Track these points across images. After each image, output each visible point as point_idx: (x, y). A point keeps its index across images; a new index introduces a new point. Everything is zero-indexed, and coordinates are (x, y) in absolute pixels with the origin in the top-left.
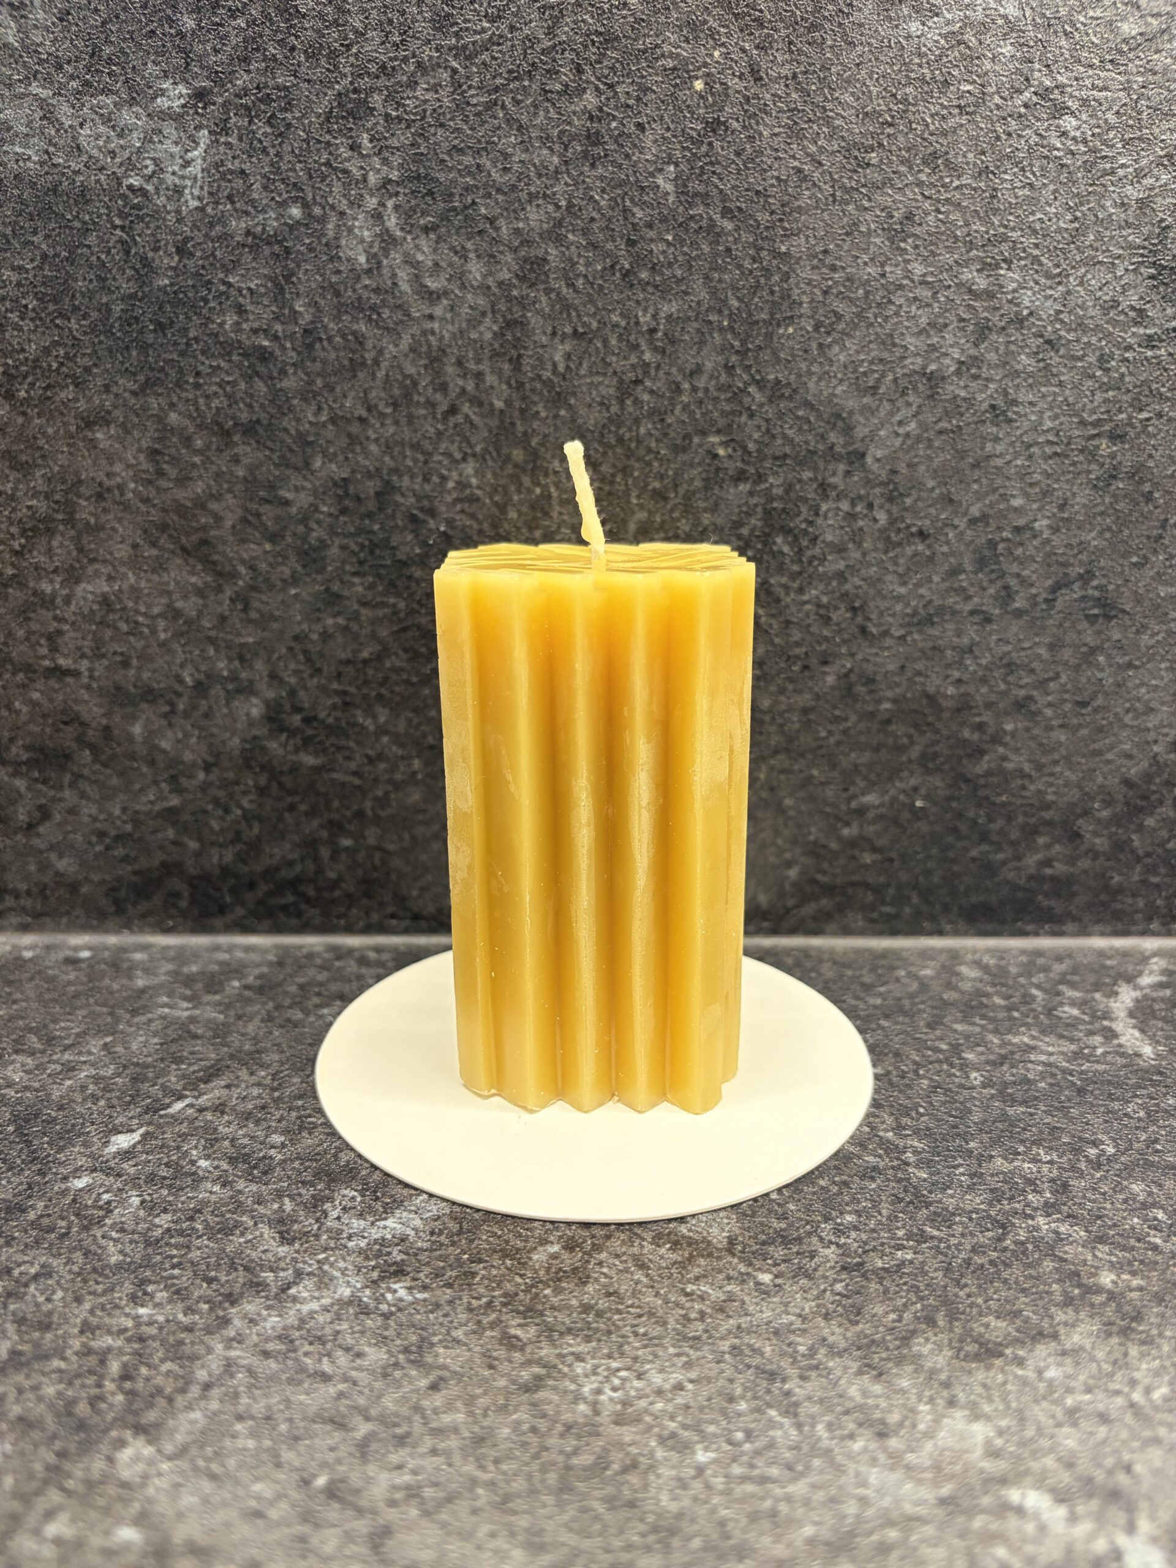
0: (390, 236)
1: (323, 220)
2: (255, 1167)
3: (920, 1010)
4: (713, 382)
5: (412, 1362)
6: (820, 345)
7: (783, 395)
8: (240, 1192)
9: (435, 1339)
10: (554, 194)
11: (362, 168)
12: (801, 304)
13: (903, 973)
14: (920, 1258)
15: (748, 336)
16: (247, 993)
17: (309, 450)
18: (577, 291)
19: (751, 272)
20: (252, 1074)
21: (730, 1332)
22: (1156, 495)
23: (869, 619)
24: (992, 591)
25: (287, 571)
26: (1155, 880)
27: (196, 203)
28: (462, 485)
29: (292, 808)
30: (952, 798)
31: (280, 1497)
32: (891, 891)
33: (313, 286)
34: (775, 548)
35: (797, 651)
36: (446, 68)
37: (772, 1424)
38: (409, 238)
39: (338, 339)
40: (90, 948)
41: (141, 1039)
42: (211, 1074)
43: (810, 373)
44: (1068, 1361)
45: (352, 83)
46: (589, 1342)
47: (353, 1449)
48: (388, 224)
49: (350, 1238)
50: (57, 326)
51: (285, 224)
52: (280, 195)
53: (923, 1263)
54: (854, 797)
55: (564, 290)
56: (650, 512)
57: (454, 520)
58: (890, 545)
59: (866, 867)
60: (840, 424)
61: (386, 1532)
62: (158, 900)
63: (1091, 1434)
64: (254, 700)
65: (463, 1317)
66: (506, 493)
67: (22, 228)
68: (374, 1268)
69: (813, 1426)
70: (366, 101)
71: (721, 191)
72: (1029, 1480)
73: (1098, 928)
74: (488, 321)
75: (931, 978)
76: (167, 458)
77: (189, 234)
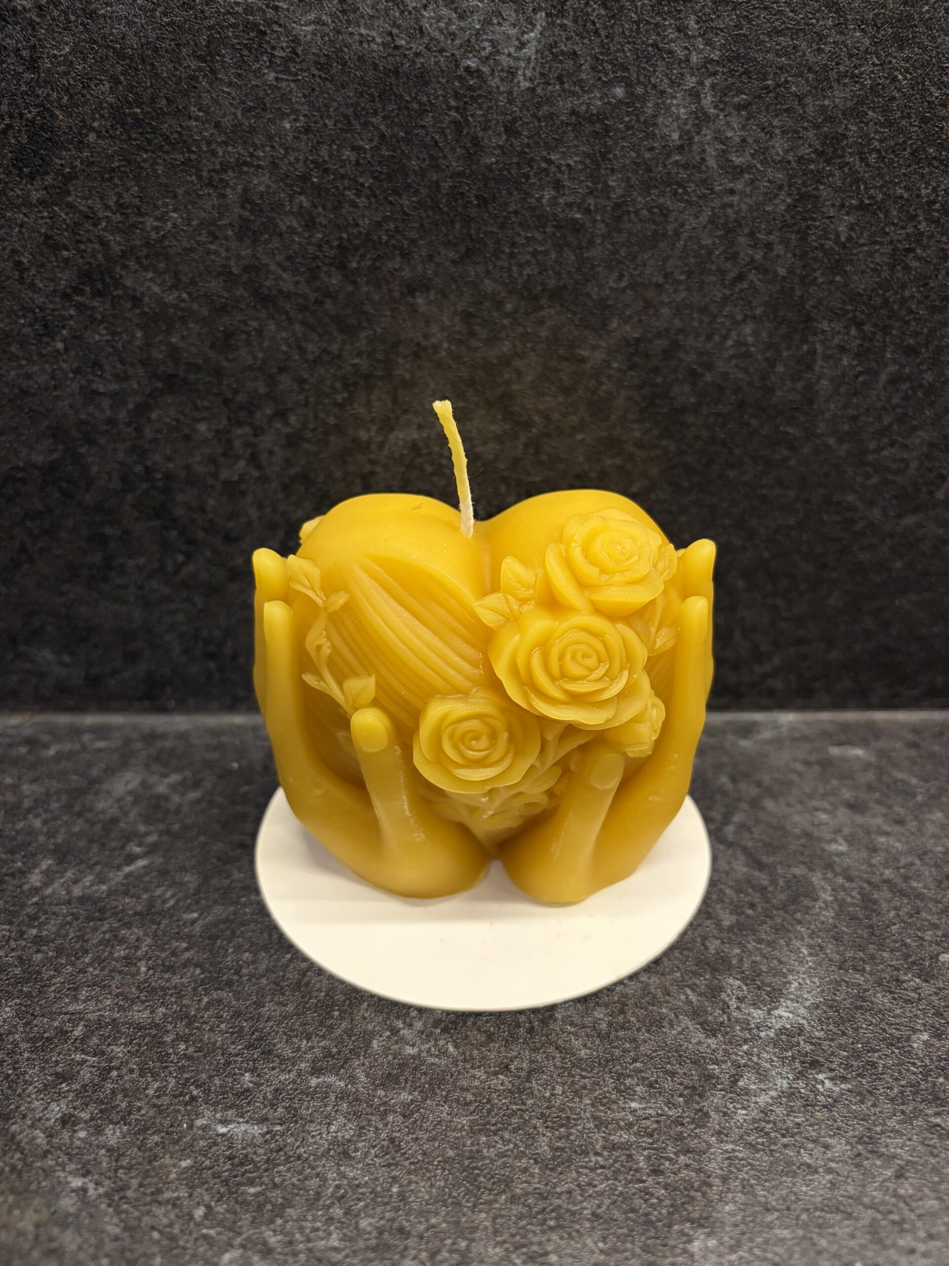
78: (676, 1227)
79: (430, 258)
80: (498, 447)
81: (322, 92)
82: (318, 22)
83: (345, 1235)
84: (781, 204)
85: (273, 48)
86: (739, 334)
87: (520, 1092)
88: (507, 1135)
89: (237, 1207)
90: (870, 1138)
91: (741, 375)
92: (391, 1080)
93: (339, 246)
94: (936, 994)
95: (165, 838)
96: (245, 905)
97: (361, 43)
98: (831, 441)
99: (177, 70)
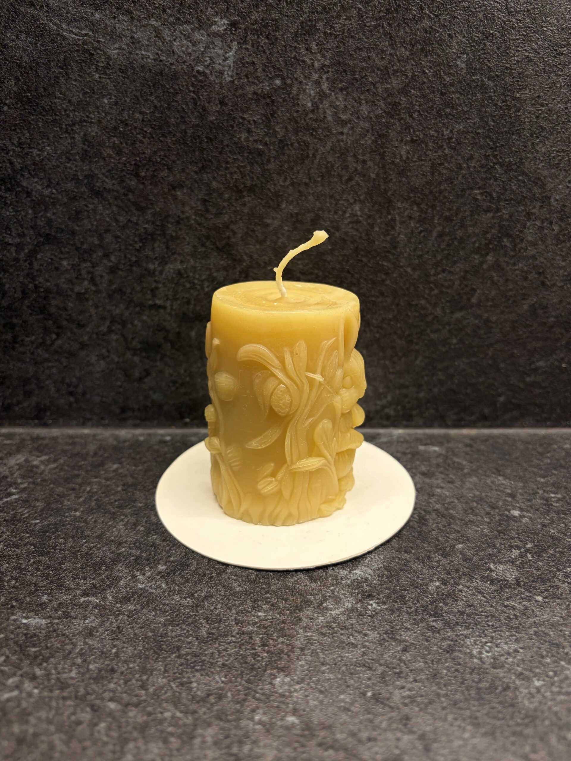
0: (324, 93)
1: (291, 86)
4: (478, 163)
5: (391, 638)
7: (512, 169)
9: (398, 627)
10: (406, 70)
11: (312, 59)
12: (525, 123)
13: (556, 447)
15: (497, 139)
17: (280, 199)
18: (414, 119)
19: (501, 107)
21: (531, 625)
23: (546, 278)
25: (266, 258)
27: (230, 79)
28: (353, 215)
31: (353, 701)
32: (547, 407)
33: (285, 118)
34: (503, 244)
35: (510, 293)
36: (355, 8)
37: (563, 668)
38: (333, 94)
39: (296, 144)
40: (170, 435)
43: (526, 158)
45: (309, 17)
46: (469, 629)
47: (378, 679)
48: (323, 87)
49: (342, 579)
50: (161, 141)
51: (273, 88)
52: (271, 73)
54: (534, 362)
56: (444, 227)
57: (348, 232)
58: (559, 242)
59: (536, 395)
60: (539, 183)
61: (407, 718)
65: (407, 617)
66: (374, 219)
67: (145, 92)
68: (358, 594)
70: (315, 26)
71: (489, 67)
74: (369, 135)
76: (211, 204)
77: (226, 94)
78: (269, 671)
79: (183, 170)
80: (225, 273)
81: (123, 84)
82: (120, 48)
83: (79, 671)
84: (369, 140)
85: (98, 62)
86: (353, 210)
87: (197, 606)
88: (184, 627)
89: (23, 657)
90: (392, 631)
91: (355, 233)
92: (126, 600)
93: (135, 164)
94: (449, 563)
95: (31, 485)
96: (67, 517)
97: (142, 59)
98: (409, 270)
99: (48, 73)
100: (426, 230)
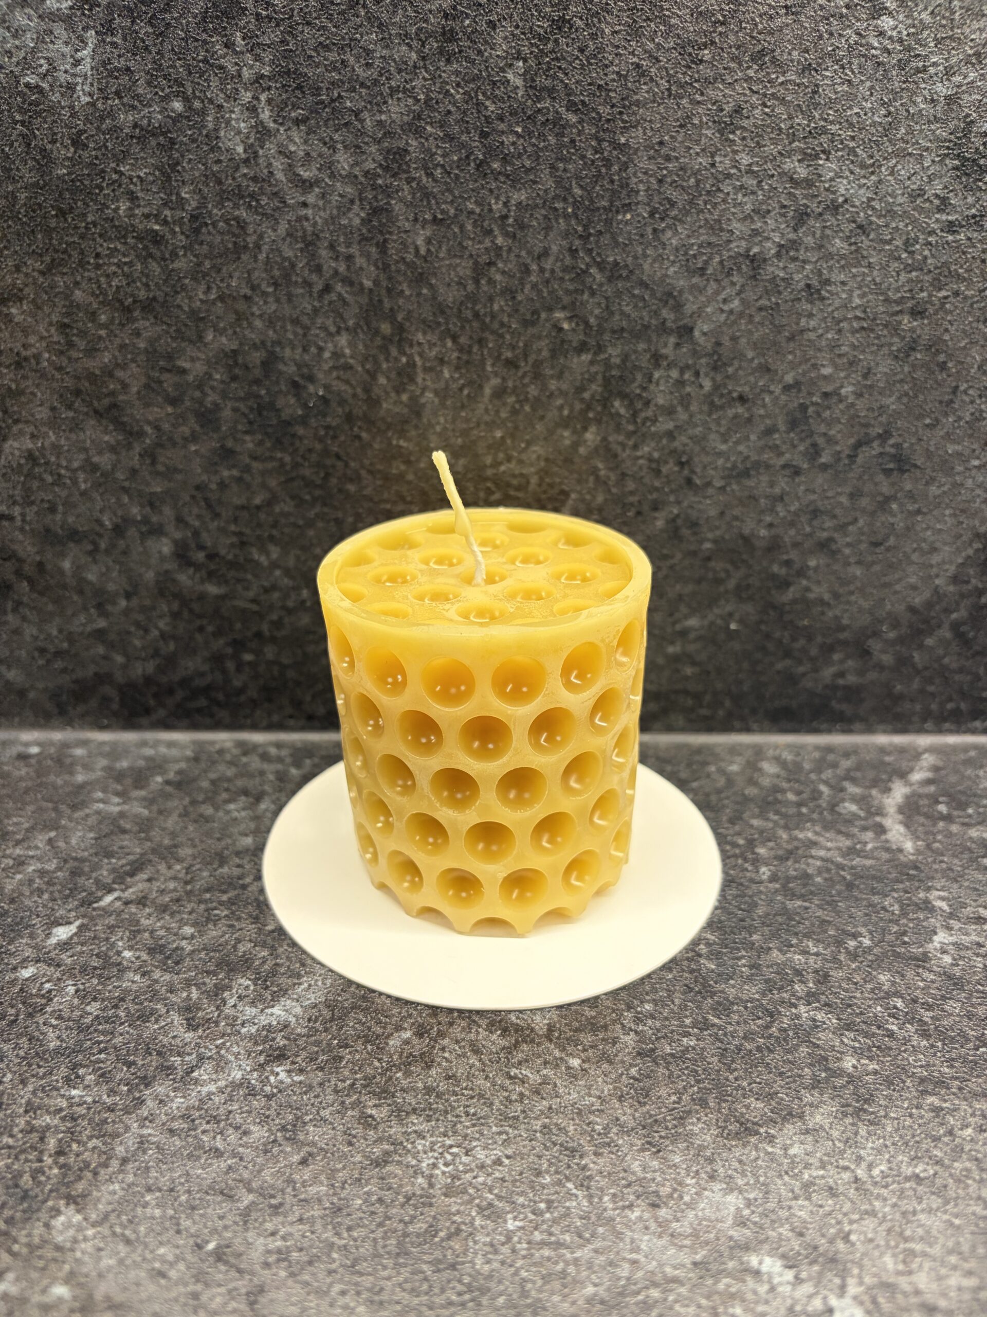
0: (265, 128)
1: (203, 113)
2: (168, 958)
3: (724, 806)
4: (559, 264)
5: (288, 1139)
6: (655, 230)
7: (621, 275)
8: (156, 981)
9: (307, 1118)
10: (413, 88)
11: (237, 64)
12: (638, 192)
13: (713, 768)
14: (702, 1044)
15: (590, 221)
16: (169, 789)
17: (201, 325)
18: (435, 181)
19: (593, 162)
20: (169, 868)
21: (542, 1112)
22: (950, 365)
23: (693, 472)
24: (801, 448)
25: (185, 430)
26: (931, 689)
27: (88, 99)
28: (336, 355)
29: (201, 629)
30: (761, 622)
31: (178, 1258)
32: (708, 698)
33: (197, 174)
34: (613, 410)
35: (631, 499)
37: (570, 1195)
38: (282, 129)
39: (221, 224)
40: (39, 744)
41: (80, 834)
42: (136, 868)
43: (645, 256)
44: (810, 1138)
46: (429, 1121)
47: (238, 1219)
48: (262, 116)
49: (243, 1025)
51: (169, 116)
52: (163, 90)
53: (703, 1049)
54: (679, 621)
55: (424, 179)
56: (504, 379)
57: (331, 386)
58: (713, 408)
59: (687, 678)
60: (671, 301)
61: (261, 1290)
62: (93, 703)
63: (821, 1206)
64: (165, 540)
65: (330, 1098)
66: (376, 362)
68: (261, 1052)
69: (601, 1199)
71: (566, 86)
72: (766, 1247)
73: (881, 727)
74: (356, 207)
75: (737, 774)
76: (75, 331)
77: (82, 127)
100: (471, 383)
